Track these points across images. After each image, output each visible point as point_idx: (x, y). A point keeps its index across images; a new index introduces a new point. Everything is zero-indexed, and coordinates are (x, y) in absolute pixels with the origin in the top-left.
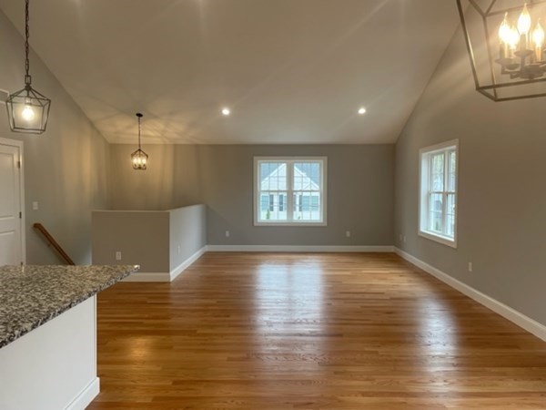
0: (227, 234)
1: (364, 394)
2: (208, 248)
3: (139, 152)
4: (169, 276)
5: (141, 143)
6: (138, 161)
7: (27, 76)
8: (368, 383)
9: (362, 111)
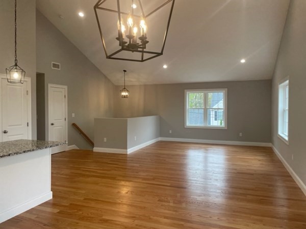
0: (170, 132)
1: (165, 217)
2: (160, 139)
3: (125, 89)
4: (127, 151)
5: (126, 84)
6: (124, 94)
7: (16, 60)
8: (174, 213)
9: (243, 61)
